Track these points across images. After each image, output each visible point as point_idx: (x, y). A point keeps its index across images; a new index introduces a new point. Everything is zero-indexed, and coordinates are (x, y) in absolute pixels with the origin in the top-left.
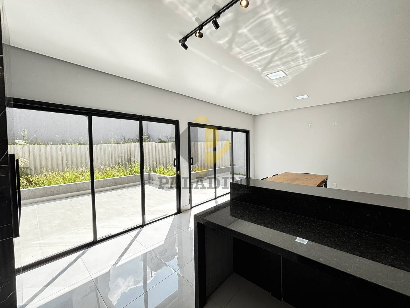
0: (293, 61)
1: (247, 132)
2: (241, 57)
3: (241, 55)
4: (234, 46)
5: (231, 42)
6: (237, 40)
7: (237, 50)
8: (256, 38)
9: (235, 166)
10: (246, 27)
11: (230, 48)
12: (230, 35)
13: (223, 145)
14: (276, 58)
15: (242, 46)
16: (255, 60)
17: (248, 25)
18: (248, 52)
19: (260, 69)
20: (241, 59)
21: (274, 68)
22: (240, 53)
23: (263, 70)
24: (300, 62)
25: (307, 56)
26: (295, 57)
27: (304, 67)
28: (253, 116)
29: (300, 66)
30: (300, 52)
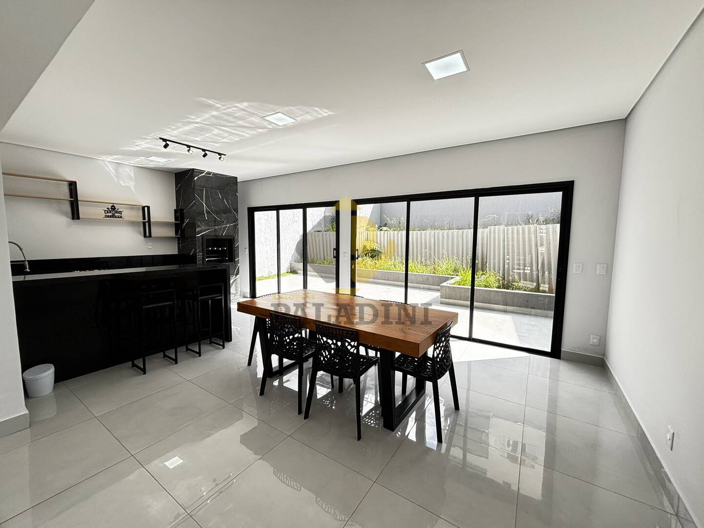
0: (234, 115)
24: (233, 110)
25: (217, 109)
26: (222, 115)
27: (245, 104)
28: (627, 118)
29: (245, 108)
30: (211, 114)
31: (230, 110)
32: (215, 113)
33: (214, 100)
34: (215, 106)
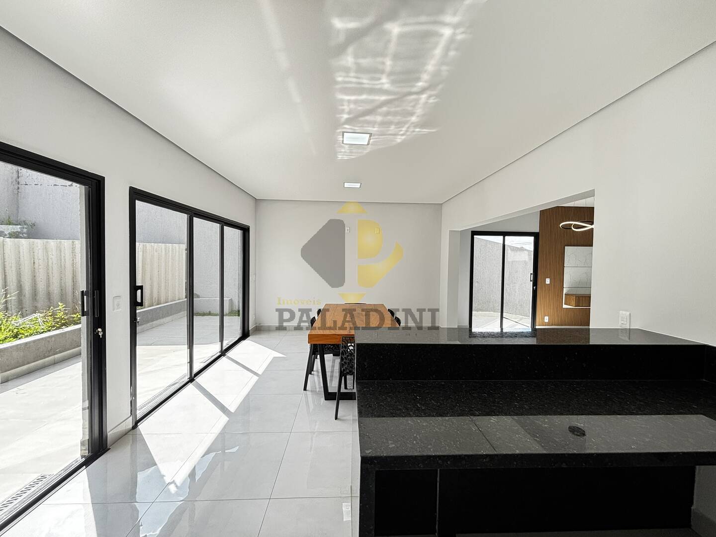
0: (395, 125)
1: (245, 230)
2: (340, 79)
3: (343, 74)
4: (350, 50)
5: (354, 36)
6: (368, 40)
7: (349, 60)
8: (396, 57)
9: (198, 297)
10: (405, 24)
11: (341, 50)
12: (368, 20)
13: (170, 252)
14: (385, 109)
15: (364, 57)
16: (353, 98)
17: (410, 24)
18: (359, 75)
19: (345, 116)
20: (336, 83)
21: (365, 125)
22: (347, 70)
23: (348, 121)
24: (401, 131)
25: (416, 125)
26: (404, 119)
27: (399, 141)
28: (255, 199)
29: (395, 137)
30: (416, 115)
31: (404, 129)
32: (414, 119)
33: (425, 133)
34: (420, 128)
